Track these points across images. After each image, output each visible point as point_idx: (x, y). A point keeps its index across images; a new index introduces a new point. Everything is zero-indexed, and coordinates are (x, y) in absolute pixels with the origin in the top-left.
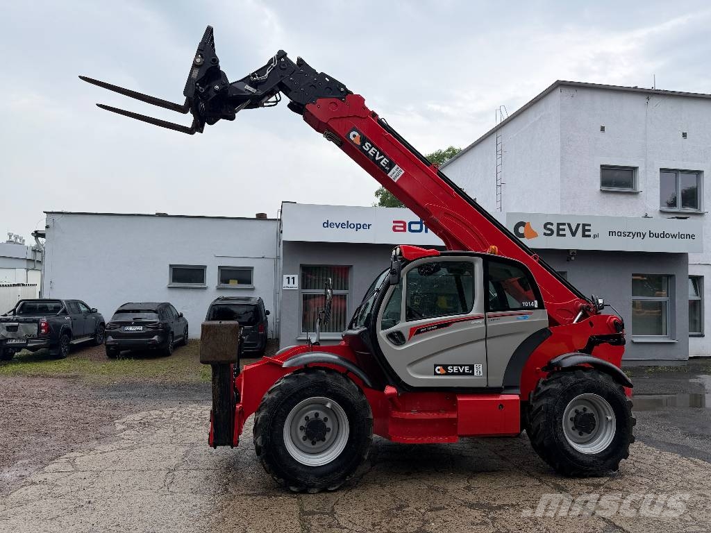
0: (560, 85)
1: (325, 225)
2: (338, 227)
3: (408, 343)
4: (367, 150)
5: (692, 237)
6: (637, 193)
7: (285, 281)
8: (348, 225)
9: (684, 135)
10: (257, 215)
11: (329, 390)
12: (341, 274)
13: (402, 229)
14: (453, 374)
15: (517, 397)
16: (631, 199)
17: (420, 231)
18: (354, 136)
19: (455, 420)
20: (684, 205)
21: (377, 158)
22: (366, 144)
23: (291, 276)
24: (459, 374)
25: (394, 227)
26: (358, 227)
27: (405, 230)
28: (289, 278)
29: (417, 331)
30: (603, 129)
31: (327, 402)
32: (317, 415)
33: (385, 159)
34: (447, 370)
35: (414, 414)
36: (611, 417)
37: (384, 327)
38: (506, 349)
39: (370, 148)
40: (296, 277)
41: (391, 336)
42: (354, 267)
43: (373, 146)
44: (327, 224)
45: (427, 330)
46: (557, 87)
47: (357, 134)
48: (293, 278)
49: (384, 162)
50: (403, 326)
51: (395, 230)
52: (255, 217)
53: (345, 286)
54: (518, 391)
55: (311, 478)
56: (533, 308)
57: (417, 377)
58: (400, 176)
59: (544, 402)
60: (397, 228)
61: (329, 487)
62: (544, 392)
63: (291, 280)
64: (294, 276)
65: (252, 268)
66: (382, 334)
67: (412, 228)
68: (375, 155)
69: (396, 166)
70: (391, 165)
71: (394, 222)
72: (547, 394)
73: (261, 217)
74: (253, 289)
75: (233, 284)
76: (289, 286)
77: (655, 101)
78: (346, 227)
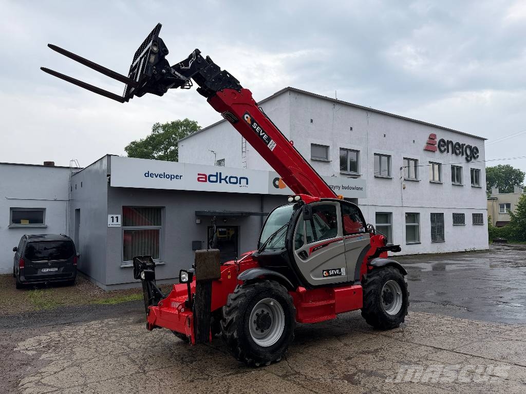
0: (289, 90)
1: (147, 175)
2: (156, 177)
3: (310, 258)
4: (255, 127)
5: (361, 189)
6: (328, 162)
7: (110, 220)
8: (165, 176)
9: (351, 129)
10: (45, 162)
11: (273, 293)
12: (156, 214)
13: (204, 179)
14: (332, 275)
15: (360, 286)
16: (326, 166)
17: (216, 181)
18: (247, 117)
19: (333, 305)
20: (351, 170)
21: (261, 134)
22: (255, 124)
23: (115, 216)
24: (334, 275)
25: (198, 178)
26: (171, 177)
27: (206, 181)
28: (113, 217)
29: (313, 250)
30: (312, 121)
31: (271, 301)
32: (263, 311)
33: (265, 135)
34: (329, 273)
35: (311, 304)
36: (400, 293)
37: (296, 249)
38: (354, 257)
39: (257, 127)
40: (120, 217)
41: (300, 254)
42: (166, 208)
43: (258, 125)
44: (148, 175)
45: (318, 249)
46: (287, 91)
47: (249, 117)
48: (117, 217)
49: (265, 137)
50: (306, 247)
51: (199, 181)
52: (43, 164)
53: (158, 222)
54: (360, 283)
55: (268, 355)
56: (363, 232)
57: (315, 279)
58: (274, 147)
59: (372, 287)
60: (200, 179)
61: (277, 358)
62: (371, 282)
63: (115, 219)
64: (117, 216)
65: (45, 209)
66: (296, 252)
67: (211, 180)
68: (260, 132)
69: (272, 140)
70: (269, 140)
71: (199, 174)
72: (373, 283)
73: (49, 165)
74: (46, 228)
75: (25, 223)
76: (113, 223)
77: (337, 107)
78: (163, 177)
